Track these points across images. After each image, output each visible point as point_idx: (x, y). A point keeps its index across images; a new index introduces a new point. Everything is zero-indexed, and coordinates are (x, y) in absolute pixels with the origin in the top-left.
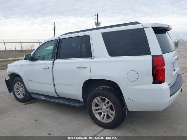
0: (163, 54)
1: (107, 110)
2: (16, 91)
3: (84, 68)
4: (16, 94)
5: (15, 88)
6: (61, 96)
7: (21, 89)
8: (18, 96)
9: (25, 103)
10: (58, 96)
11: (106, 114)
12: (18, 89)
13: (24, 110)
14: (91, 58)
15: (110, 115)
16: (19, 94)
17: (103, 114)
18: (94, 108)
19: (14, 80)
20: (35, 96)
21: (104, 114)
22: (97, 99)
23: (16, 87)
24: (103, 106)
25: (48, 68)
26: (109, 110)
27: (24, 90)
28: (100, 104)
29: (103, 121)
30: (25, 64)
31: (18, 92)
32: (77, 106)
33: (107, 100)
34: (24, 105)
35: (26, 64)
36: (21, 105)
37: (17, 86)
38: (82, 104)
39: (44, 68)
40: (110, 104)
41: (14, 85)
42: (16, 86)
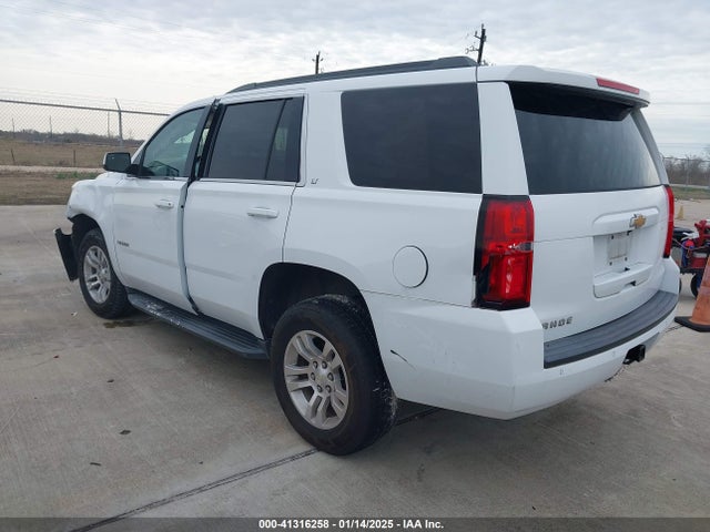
0: (531, 193)
1: (329, 382)
2: (88, 275)
3: (270, 217)
4: (89, 285)
5: (88, 264)
6: (206, 312)
7: (103, 271)
8: (92, 294)
9: (111, 322)
10: (196, 309)
11: (324, 396)
12: (94, 271)
13: (95, 343)
14: (294, 183)
15: (335, 405)
16: (97, 287)
17: (316, 394)
18: (290, 369)
19: (85, 238)
20: (134, 301)
21: (320, 395)
22: (299, 337)
23: (91, 262)
24: (320, 367)
25: (169, 208)
26: (335, 383)
27: (109, 276)
28: (310, 359)
29: (313, 422)
30: (114, 186)
31: (95, 279)
32: (245, 356)
33: (329, 346)
34: (104, 328)
35: (119, 185)
36: (96, 325)
37: (93, 261)
38: (260, 351)
39: (159, 206)
40: (338, 361)
41: (84, 256)
42: (90, 257)
